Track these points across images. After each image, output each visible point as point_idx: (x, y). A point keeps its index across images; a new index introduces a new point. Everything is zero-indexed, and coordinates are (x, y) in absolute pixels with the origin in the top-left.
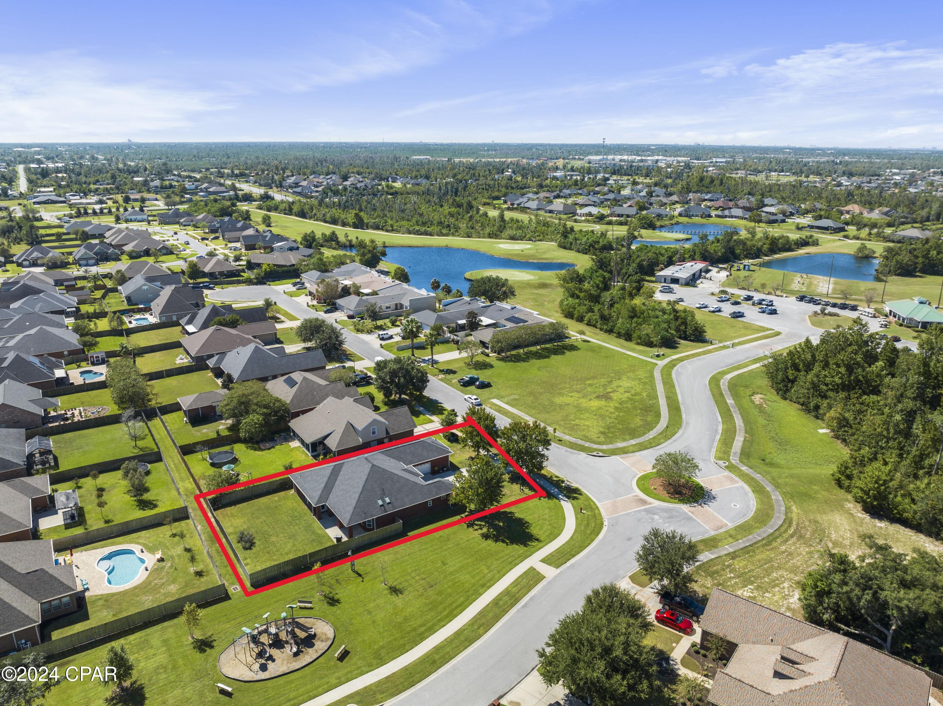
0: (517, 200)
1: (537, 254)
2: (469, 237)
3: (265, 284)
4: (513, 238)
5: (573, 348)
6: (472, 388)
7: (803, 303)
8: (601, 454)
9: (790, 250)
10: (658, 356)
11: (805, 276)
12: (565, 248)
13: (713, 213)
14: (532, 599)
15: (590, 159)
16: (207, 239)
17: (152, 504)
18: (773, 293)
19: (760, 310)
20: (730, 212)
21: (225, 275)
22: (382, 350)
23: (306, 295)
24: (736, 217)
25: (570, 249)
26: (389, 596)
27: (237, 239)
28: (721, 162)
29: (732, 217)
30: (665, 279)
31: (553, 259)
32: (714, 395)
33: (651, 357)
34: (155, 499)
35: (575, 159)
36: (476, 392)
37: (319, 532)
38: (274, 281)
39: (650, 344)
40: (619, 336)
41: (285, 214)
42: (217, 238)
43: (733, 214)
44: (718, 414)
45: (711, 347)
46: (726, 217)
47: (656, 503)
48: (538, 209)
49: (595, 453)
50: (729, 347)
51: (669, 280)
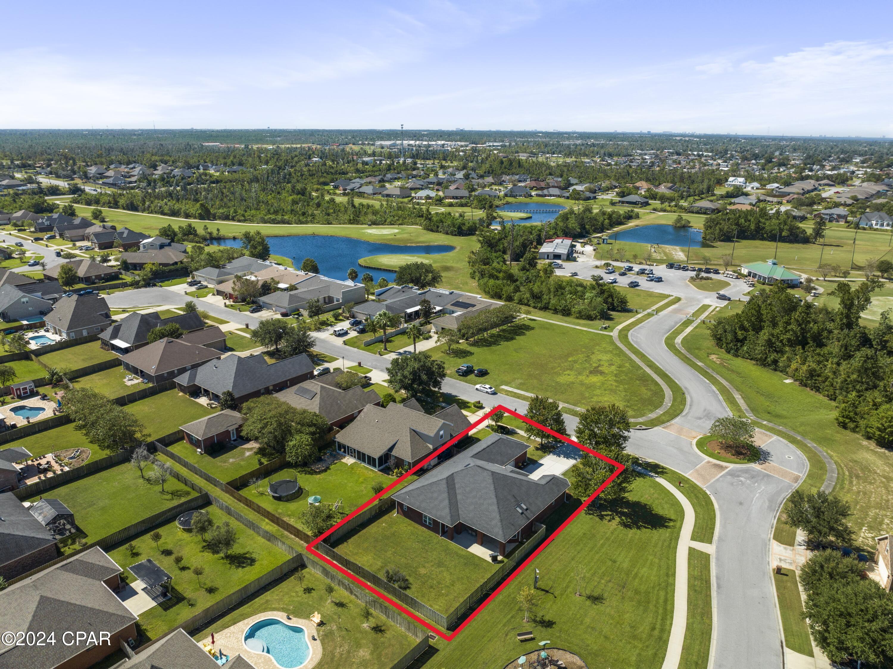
0: (349, 185)
1: (412, 238)
2: (329, 224)
3: (155, 285)
4: (374, 223)
5: (528, 328)
6: (472, 377)
7: (673, 270)
8: (644, 427)
9: (621, 223)
10: (605, 328)
11: (656, 246)
12: (432, 231)
13: (533, 193)
14: (718, 578)
15: (381, 145)
16: (42, 239)
17: (246, 558)
18: (644, 262)
19: (649, 279)
20: (548, 192)
21: (103, 279)
22: (347, 347)
23: (214, 295)
24: (554, 196)
25: (437, 231)
26: (595, 607)
27: (81, 238)
28: (498, 146)
29: (551, 196)
30: (548, 256)
31: (430, 242)
32: (682, 360)
33: (601, 330)
34: (245, 551)
35: (365, 144)
36: (479, 381)
37: (463, 553)
38: (162, 282)
39: (590, 318)
40: (555, 311)
41: (110, 207)
42: (53, 237)
43: (551, 193)
44: (702, 377)
45: (639, 316)
46: (545, 196)
47: (731, 466)
48: (374, 194)
49: (638, 427)
50: (653, 315)
51: (551, 256)
